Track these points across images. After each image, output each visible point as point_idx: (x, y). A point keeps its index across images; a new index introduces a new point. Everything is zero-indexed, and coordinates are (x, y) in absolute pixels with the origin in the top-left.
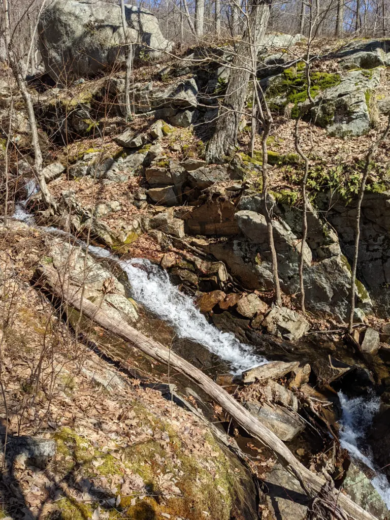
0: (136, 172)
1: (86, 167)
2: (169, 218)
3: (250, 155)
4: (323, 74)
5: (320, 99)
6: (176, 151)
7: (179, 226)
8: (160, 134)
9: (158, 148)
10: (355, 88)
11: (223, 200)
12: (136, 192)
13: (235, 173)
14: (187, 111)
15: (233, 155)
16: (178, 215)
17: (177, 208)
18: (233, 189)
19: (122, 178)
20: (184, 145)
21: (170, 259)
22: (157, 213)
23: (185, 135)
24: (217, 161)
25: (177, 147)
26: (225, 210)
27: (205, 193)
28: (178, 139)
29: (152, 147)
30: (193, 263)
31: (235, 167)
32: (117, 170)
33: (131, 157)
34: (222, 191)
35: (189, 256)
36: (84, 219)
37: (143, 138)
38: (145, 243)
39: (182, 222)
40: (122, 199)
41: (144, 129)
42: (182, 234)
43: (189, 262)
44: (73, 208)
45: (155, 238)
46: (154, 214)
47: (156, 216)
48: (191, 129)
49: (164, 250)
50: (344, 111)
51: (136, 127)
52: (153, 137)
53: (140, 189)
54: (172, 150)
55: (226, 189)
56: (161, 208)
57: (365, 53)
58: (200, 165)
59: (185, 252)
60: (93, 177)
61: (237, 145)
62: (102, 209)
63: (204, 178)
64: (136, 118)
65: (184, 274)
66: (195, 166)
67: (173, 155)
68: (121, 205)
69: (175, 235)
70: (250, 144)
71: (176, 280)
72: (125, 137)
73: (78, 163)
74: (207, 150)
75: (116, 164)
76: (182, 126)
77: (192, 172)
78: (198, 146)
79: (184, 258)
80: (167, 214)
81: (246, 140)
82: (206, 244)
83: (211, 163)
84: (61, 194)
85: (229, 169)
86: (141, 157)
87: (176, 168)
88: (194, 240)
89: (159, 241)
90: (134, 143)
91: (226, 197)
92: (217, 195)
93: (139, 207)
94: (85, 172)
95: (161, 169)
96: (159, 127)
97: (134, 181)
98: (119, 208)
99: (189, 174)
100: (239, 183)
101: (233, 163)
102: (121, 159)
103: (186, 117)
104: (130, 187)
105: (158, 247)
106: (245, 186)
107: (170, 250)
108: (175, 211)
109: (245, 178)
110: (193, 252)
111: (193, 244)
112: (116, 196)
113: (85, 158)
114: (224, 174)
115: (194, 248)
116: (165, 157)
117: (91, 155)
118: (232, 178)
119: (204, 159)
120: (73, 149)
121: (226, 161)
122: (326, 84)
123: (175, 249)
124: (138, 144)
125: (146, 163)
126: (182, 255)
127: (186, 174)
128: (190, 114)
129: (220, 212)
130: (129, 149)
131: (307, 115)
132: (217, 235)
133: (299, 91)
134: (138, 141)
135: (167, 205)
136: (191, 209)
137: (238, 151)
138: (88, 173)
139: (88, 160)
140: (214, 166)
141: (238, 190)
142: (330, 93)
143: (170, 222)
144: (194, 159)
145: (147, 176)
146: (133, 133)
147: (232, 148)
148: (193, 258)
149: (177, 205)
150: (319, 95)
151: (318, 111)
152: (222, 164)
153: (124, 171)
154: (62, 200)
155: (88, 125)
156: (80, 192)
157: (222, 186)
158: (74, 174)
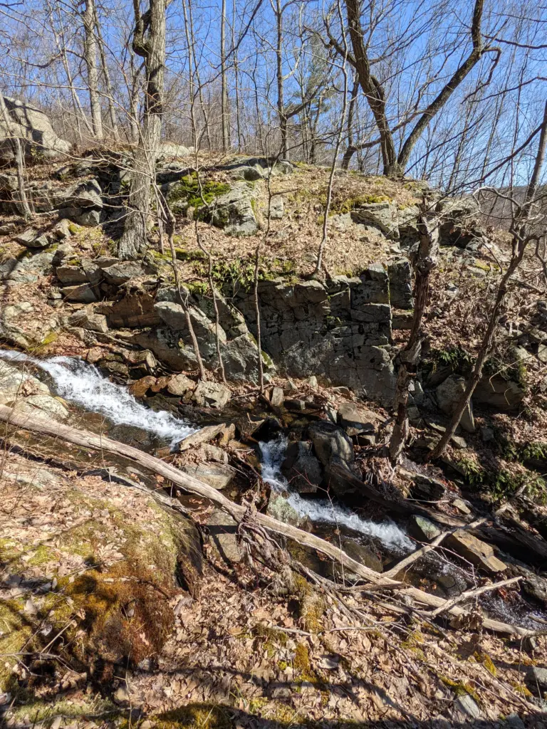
0: (45, 271)
2: (90, 315)
3: (161, 251)
4: (216, 183)
5: (216, 204)
6: (86, 249)
7: (101, 322)
8: (67, 234)
9: (67, 247)
10: (242, 196)
11: (141, 294)
12: (49, 291)
13: (150, 269)
14: (93, 211)
15: (144, 252)
16: (100, 311)
17: (96, 305)
18: (149, 283)
19: (31, 279)
20: (95, 243)
21: (96, 354)
22: (75, 310)
23: (94, 235)
24: (131, 258)
25: (87, 245)
26: (144, 302)
27: (122, 287)
28: (87, 237)
29: (60, 247)
30: (121, 354)
31: (149, 263)
32: (23, 271)
33: (38, 257)
34: (139, 285)
35: (115, 349)
37: (48, 238)
38: (69, 342)
39: (104, 317)
40: (34, 300)
41: (49, 228)
42: (104, 328)
43: (116, 354)
45: (78, 336)
46: (72, 312)
47: (75, 314)
48: (100, 228)
49: (89, 345)
50: (236, 216)
51: (39, 226)
52: (60, 237)
53: (53, 288)
54: (82, 248)
55: (144, 283)
56: (79, 306)
58: (112, 262)
59: (110, 345)
61: (148, 243)
62: (11, 311)
63: (120, 275)
64: (37, 217)
65: (112, 365)
66: (108, 263)
67: (85, 253)
68: (33, 305)
69: (98, 330)
70: (159, 243)
71: (105, 373)
72: (28, 236)
74: (118, 248)
75: (20, 264)
76: (90, 225)
77: (107, 269)
78: (109, 244)
79: (111, 351)
80: (87, 311)
81: (155, 238)
82: (131, 335)
83: (124, 260)
85: (143, 265)
86: (50, 256)
87: (89, 266)
88: (119, 333)
89: (82, 337)
90: (38, 242)
91: (143, 290)
92: (134, 289)
93: (54, 307)
95: (73, 267)
96: (64, 226)
97: (45, 281)
98: (31, 309)
99: (103, 271)
100: (154, 277)
101: (146, 260)
102: (26, 259)
103: (92, 217)
104: (41, 287)
105: (82, 343)
106: (160, 281)
107: (95, 346)
108: (95, 307)
109: (159, 273)
110: (119, 345)
111: (117, 337)
112: (25, 297)
114: (138, 270)
115: (120, 340)
116: (76, 255)
118: (147, 273)
119: (117, 256)
121: (139, 258)
122: (220, 192)
123: (100, 344)
124: (44, 244)
125: (56, 262)
126: (108, 348)
127: (100, 272)
128: (97, 215)
129: (140, 305)
130: (34, 248)
131: (205, 216)
132: (140, 326)
133: (197, 197)
134: (43, 240)
135: (85, 301)
136: (111, 304)
137: (149, 248)
140: (128, 262)
141: (154, 284)
142: (223, 200)
143: (91, 318)
144: (107, 256)
145: (58, 275)
146: (35, 232)
147: (143, 246)
148: (119, 350)
149: (96, 301)
150: (213, 200)
151: (215, 213)
152: (135, 260)
153: (32, 271)
157: (139, 281)
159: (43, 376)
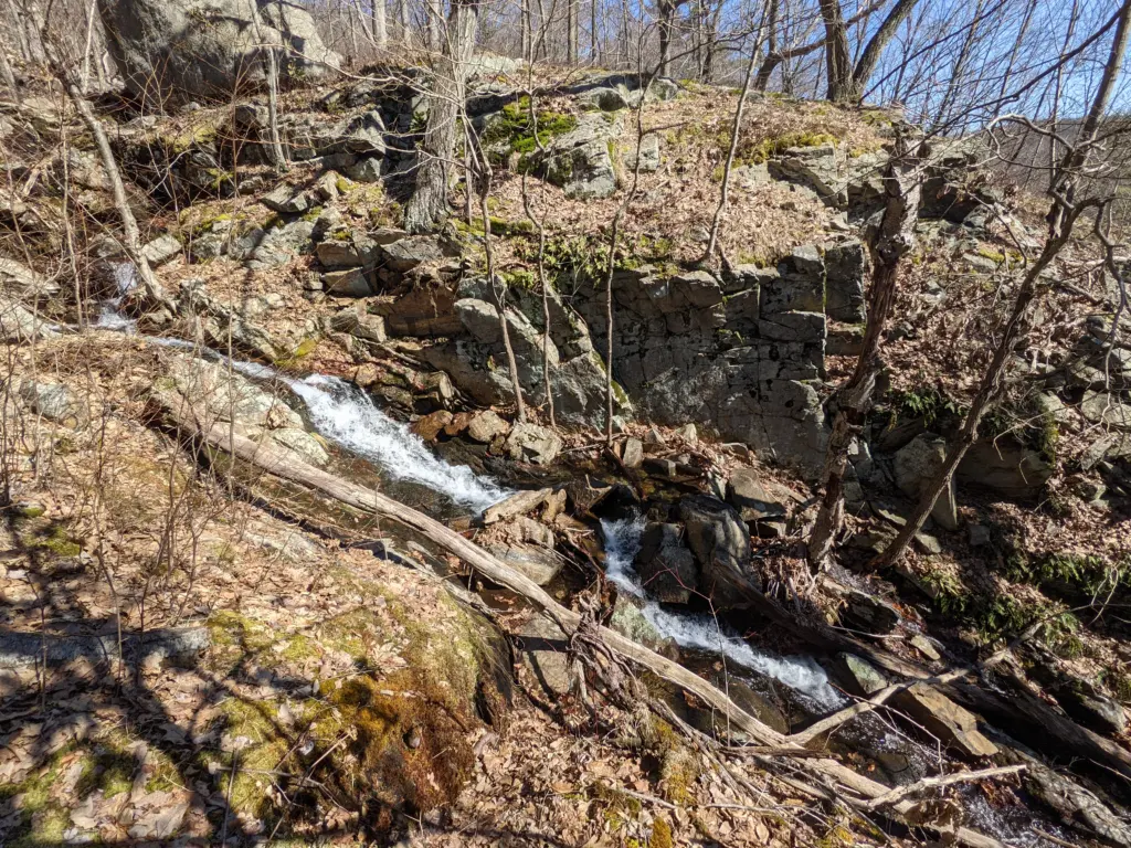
0: (302, 248)
1: (219, 244)
2: (361, 315)
3: (467, 221)
4: (555, 115)
5: (553, 148)
6: (359, 216)
7: (377, 326)
8: (334, 193)
9: (333, 213)
10: (595, 135)
11: (436, 285)
12: (306, 278)
13: (450, 248)
14: (372, 159)
15: (443, 222)
16: (377, 310)
17: (370, 300)
18: (449, 270)
19: (281, 259)
20: (372, 207)
21: (368, 373)
22: (341, 308)
23: (372, 194)
24: (423, 231)
25: (361, 210)
26: (440, 299)
27: (409, 276)
28: (362, 199)
29: (324, 212)
30: (402, 376)
31: (449, 239)
32: (271, 247)
33: (292, 227)
34: (434, 272)
35: (395, 367)
36: (224, 321)
37: (308, 198)
38: (329, 355)
39: (381, 319)
40: (285, 290)
41: (309, 184)
42: (381, 336)
43: (397, 375)
44: (204, 306)
45: (344, 347)
46: (337, 310)
47: (340, 313)
48: (381, 185)
49: (358, 361)
50: (583, 166)
51: (295, 182)
52: (323, 197)
53: (311, 274)
54: (354, 215)
55: (441, 270)
56: (346, 301)
57: (605, 89)
58: (398, 236)
59: (389, 362)
60: (234, 258)
61: (448, 208)
62: (254, 306)
63: (406, 256)
64: (293, 167)
65: (391, 392)
66: (391, 238)
67: (357, 223)
68: (283, 299)
69: (372, 338)
70: (466, 207)
71: (381, 403)
72: (279, 196)
73: (206, 236)
74: (406, 215)
75: (268, 237)
76: (366, 180)
77: (388, 247)
78: (392, 209)
79: (389, 370)
80: (357, 309)
81: (460, 201)
82: (418, 348)
83: (414, 233)
84: (181, 286)
85: (440, 241)
86: (308, 226)
87: (364, 242)
88: (401, 344)
89: (349, 349)
90: (293, 205)
91: (440, 281)
92: (426, 278)
93: (312, 301)
94: (218, 251)
95: (340, 243)
96: (330, 181)
97: (301, 263)
98: (281, 303)
99: (383, 250)
100: (456, 261)
101: (447, 235)
102: (276, 230)
103: (370, 168)
104: (295, 272)
105: (349, 358)
106: (464, 266)
107: (366, 361)
108: (369, 304)
109: (463, 254)
110: (401, 361)
111: (399, 350)
112: (273, 286)
113: (215, 228)
114: (434, 249)
115: (402, 355)
116: (344, 225)
117: (224, 223)
118: (446, 254)
119: (403, 227)
120: (194, 215)
121: (435, 231)
122: (559, 129)
123: (374, 359)
124: (301, 207)
125: (317, 236)
126: (385, 366)
127: (378, 251)
128: (376, 164)
129: (433, 303)
130: (287, 214)
131: (536, 168)
132: (432, 335)
133: (525, 137)
134: (300, 202)
135: (356, 295)
136: (391, 300)
137: (450, 216)
138: (224, 252)
139: (220, 231)
140: (419, 237)
141: (455, 270)
142: (565, 141)
143: (362, 319)
144: (389, 227)
145: (320, 255)
146: (290, 190)
147: (442, 212)
148: (401, 369)
149: (371, 295)
150: (548, 143)
151: (551, 163)
152: (430, 234)
153: (283, 247)
154: (183, 295)
155: (215, 177)
156: (213, 281)
157: (433, 266)
158: (199, 254)
159: (296, 402)
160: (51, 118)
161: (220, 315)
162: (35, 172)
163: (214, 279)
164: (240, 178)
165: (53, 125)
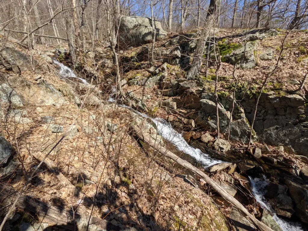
0: (156, 83)
1: (136, 82)
2: (171, 102)
3: (206, 76)
4: (234, 44)
5: (234, 54)
6: (173, 75)
7: (175, 105)
8: (166, 68)
9: (166, 74)
10: (249, 49)
11: (194, 95)
12: (157, 91)
13: (199, 84)
15: (198, 77)
16: (174, 100)
17: (173, 98)
18: (199, 90)
19: (151, 86)
20: (177, 72)
21: (171, 118)
22: (165, 99)
23: (176, 68)
24: (192, 79)
25: (174, 73)
26: (195, 99)
27: (186, 91)
28: (174, 70)
29: (163, 73)
30: (181, 120)
31: (199, 82)
32: (149, 82)
33: (154, 77)
34: (194, 91)
35: (179, 117)
36: (137, 102)
37: (159, 70)
38: (161, 112)
39: (176, 103)
40: (151, 94)
41: (159, 66)
42: (175, 108)
44: (132, 98)
45: (165, 110)
46: (164, 100)
47: (165, 101)
48: (179, 66)
49: (169, 114)
50: (244, 59)
51: (157, 66)
52: (163, 69)
53: (158, 90)
54: (172, 74)
55: (196, 90)
56: (166, 98)
57: (252, 35)
58: (185, 80)
59: (177, 115)
60: (139, 85)
61: (200, 73)
62: (145, 98)
63: (186, 86)
64: (155, 62)
65: (176, 124)
66: (182, 81)
67: (172, 76)
68: (151, 96)
69: (173, 108)
70: (205, 73)
71: (175, 127)
72: (152, 69)
73: (133, 79)
74: (187, 75)
75: (148, 80)
76: (174, 65)
77: (181, 84)
78: (183, 73)
79: (177, 118)
80: (169, 100)
81: (203, 70)
82: (186, 112)
83: (189, 80)
84: (127, 92)
85: (197, 82)
86: (158, 77)
87: (174, 82)
88: (181, 110)
90: (156, 72)
91: (196, 93)
92: (192, 93)
93: (158, 97)
94: (136, 83)
95: (167, 82)
96: (165, 65)
97: (156, 87)
98: (150, 97)
99: (180, 84)
100: (201, 88)
101: (199, 80)
102: (150, 78)
103: (176, 61)
104: (154, 89)
105: (166, 113)
106: (204, 89)
108: (173, 99)
109: (204, 86)
110: (181, 116)
111: (180, 112)
112: (149, 93)
113: (136, 77)
114: (194, 84)
115: (181, 114)
116: (169, 77)
117: (138, 76)
118: (198, 86)
119: (186, 78)
120: (130, 74)
121: (196, 79)
122: (235, 48)
123: (172, 114)
124: (157, 72)
125: (161, 80)
126: (176, 116)
127: (178, 85)
128: (178, 60)
129: (193, 100)
130: (153, 74)
131: (228, 60)
132: (190, 108)
133: (223, 51)
134: (157, 71)
135: (170, 96)
136: (179, 98)
138: (137, 84)
139: (137, 78)
140: (190, 81)
141: (201, 91)
142: (238, 51)
143: (171, 103)
144: (182, 78)
145: (160, 84)
146: (155, 68)
147: (198, 74)
148: (180, 118)
149: (173, 96)
150: (232, 52)
151: (233, 59)
152: (194, 80)
153: (152, 83)
154: (127, 94)
155: (135, 64)
156: (134, 91)
157: (194, 89)
158: (131, 84)
159: (154, 125)
160: (102, 52)
161: (136, 100)
162: (98, 64)
163: (135, 90)
164: (142, 64)
165: (102, 54)
